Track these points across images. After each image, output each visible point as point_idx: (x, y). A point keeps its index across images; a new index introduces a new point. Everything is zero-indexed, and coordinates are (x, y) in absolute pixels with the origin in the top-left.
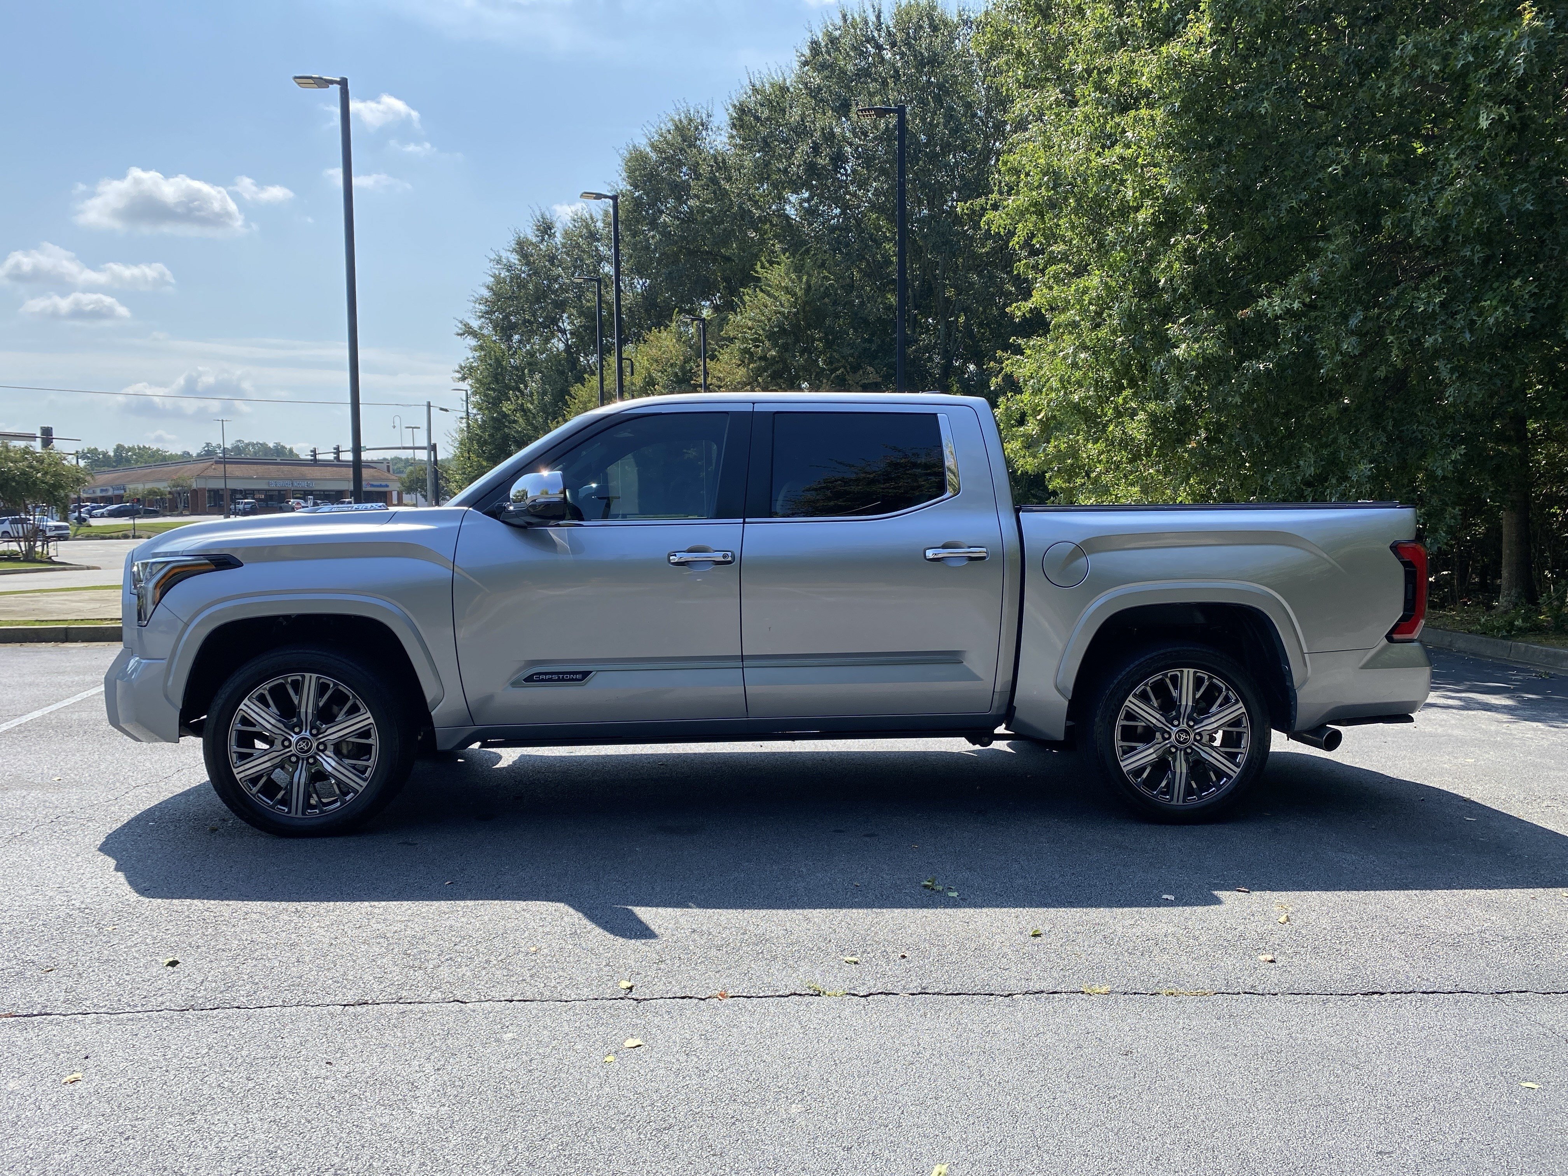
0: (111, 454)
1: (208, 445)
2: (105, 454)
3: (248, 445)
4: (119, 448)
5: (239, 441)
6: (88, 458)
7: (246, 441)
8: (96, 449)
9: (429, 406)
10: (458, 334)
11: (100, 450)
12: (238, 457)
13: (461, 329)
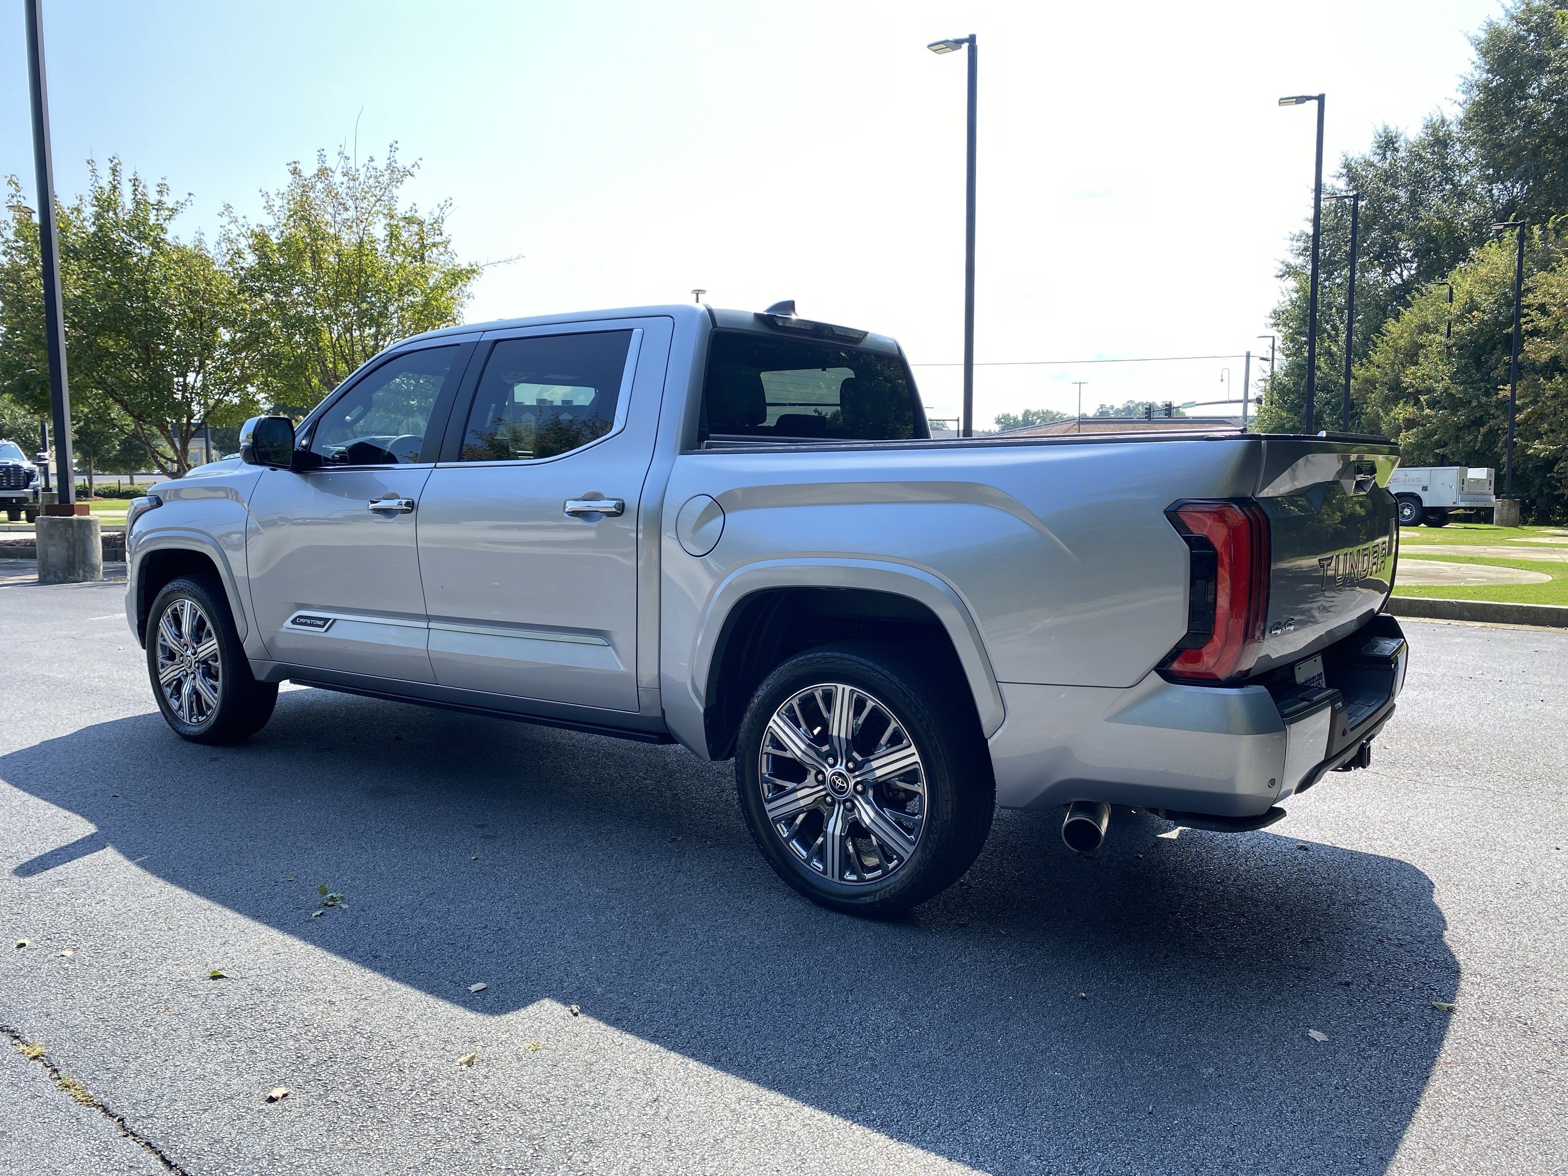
0: (1020, 418)
1: (1102, 406)
2: (1015, 419)
3: (1138, 405)
4: (1027, 413)
5: (1130, 401)
6: (1002, 423)
7: (1137, 402)
8: (1008, 415)
9: (1248, 356)
10: (1278, 277)
11: (1011, 416)
12: (1128, 416)
13: (1281, 270)
